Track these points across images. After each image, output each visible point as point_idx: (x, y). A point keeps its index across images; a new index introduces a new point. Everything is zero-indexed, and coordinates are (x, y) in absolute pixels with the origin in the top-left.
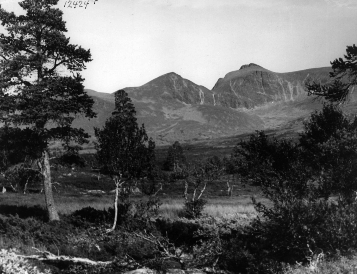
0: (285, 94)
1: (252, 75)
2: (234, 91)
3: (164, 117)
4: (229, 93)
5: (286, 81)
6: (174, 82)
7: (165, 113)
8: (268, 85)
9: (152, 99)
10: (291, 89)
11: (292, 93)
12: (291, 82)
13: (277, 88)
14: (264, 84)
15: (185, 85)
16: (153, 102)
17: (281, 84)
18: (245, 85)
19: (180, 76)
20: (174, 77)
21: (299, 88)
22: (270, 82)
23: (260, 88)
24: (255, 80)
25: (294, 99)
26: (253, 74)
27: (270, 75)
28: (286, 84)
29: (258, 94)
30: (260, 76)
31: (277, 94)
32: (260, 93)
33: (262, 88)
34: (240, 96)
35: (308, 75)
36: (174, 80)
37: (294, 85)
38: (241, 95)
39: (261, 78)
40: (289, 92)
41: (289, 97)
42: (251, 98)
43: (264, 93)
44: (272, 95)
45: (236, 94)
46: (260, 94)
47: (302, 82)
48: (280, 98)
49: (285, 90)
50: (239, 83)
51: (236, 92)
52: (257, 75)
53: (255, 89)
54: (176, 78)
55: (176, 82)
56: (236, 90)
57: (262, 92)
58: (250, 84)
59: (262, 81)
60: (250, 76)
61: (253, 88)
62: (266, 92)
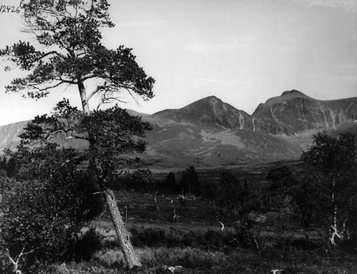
0: (326, 122)
1: (294, 101)
2: (274, 117)
3: (203, 140)
4: (269, 119)
5: (329, 109)
6: (214, 105)
7: (203, 137)
8: (310, 112)
9: (191, 122)
10: (333, 118)
11: (334, 121)
12: (334, 110)
13: (318, 116)
14: (305, 111)
15: (225, 109)
16: (192, 125)
17: (323, 111)
18: (286, 112)
19: (220, 100)
20: (214, 101)
21: (342, 116)
22: (311, 109)
23: (301, 115)
24: (296, 106)
25: (336, 127)
26: (295, 100)
27: (311, 103)
28: (329, 112)
29: (299, 121)
30: (301, 103)
31: (319, 122)
32: (301, 120)
33: (303, 115)
34: (281, 122)
35: (352, 103)
36: (214, 103)
37: (336, 113)
38: (281, 121)
39: (302, 105)
40: (331, 120)
41: (331, 125)
42: (291, 125)
43: (305, 120)
44: (313, 122)
45: (277, 120)
46: (301, 121)
47: (345, 111)
48: (322, 126)
49: (327, 118)
50: (280, 109)
51: (277, 118)
52: (298, 102)
53: (296, 116)
54: (216, 101)
55: (216, 105)
56: (276, 116)
57: (303, 119)
58: (291, 110)
59: (304, 108)
60: (292, 102)
61: (294, 114)
62: (307, 119)
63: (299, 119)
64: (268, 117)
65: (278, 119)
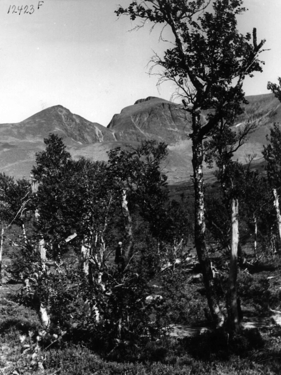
1: (158, 108)
2: (138, 128)
4: (134, 131)
6: (63, 117)
8: (180, 119)
14: (174, 119)
15: (78, 121)
18: (152, 121)
20: (61, 112)
23: (170, 123)
24: (163, 113)
26: (160, 106)
29: (169, 131)
30: (168, 109)
32: (171, 129)
33: (173, 124)
34: (147, 134)
36: (63, 114)
38: (148, 132)
39: (169, 112)
42: (161, 135)
43: (176, 129)
45: (142, 132)
46: (172, 131)
50: (144, 118)
51: (141, 128)
52: (164, 108)
53: (165, 125)
54: (64, 112)
55: (66, 117)
56: (141, 127)
57: (174, 128)
58: (158, 119)
59: (172, 115)
60: (156, 109)
61: (162, 123)
62: (178, 128)
63: (168, 129)
64: (132, 129)
65: (143, 130)
